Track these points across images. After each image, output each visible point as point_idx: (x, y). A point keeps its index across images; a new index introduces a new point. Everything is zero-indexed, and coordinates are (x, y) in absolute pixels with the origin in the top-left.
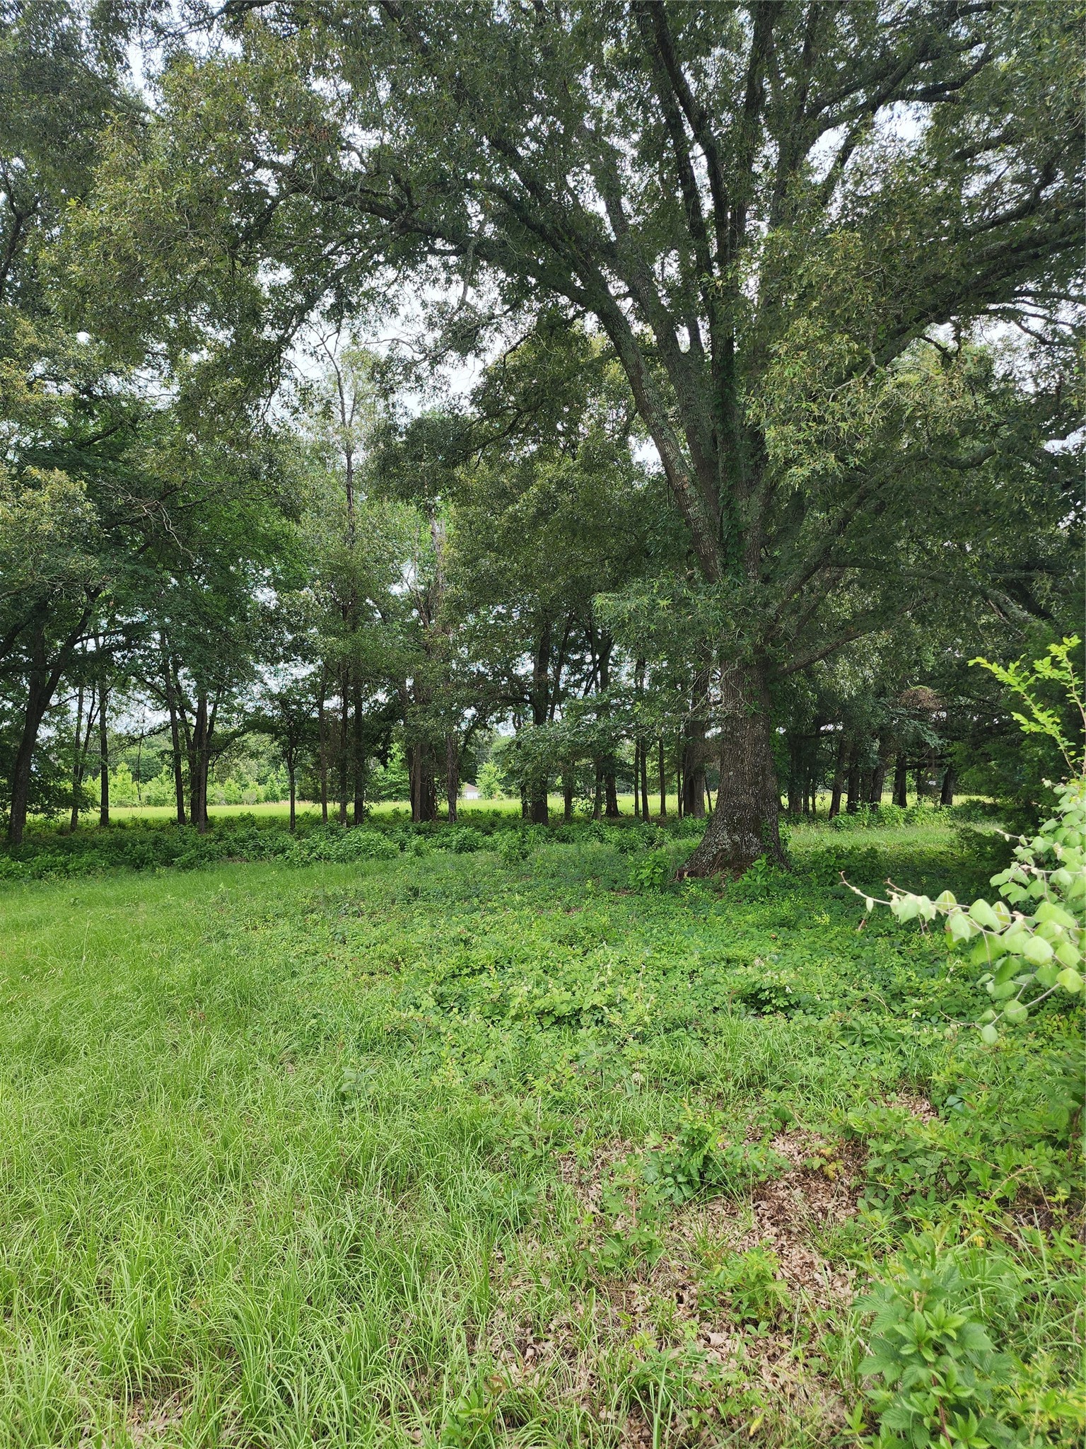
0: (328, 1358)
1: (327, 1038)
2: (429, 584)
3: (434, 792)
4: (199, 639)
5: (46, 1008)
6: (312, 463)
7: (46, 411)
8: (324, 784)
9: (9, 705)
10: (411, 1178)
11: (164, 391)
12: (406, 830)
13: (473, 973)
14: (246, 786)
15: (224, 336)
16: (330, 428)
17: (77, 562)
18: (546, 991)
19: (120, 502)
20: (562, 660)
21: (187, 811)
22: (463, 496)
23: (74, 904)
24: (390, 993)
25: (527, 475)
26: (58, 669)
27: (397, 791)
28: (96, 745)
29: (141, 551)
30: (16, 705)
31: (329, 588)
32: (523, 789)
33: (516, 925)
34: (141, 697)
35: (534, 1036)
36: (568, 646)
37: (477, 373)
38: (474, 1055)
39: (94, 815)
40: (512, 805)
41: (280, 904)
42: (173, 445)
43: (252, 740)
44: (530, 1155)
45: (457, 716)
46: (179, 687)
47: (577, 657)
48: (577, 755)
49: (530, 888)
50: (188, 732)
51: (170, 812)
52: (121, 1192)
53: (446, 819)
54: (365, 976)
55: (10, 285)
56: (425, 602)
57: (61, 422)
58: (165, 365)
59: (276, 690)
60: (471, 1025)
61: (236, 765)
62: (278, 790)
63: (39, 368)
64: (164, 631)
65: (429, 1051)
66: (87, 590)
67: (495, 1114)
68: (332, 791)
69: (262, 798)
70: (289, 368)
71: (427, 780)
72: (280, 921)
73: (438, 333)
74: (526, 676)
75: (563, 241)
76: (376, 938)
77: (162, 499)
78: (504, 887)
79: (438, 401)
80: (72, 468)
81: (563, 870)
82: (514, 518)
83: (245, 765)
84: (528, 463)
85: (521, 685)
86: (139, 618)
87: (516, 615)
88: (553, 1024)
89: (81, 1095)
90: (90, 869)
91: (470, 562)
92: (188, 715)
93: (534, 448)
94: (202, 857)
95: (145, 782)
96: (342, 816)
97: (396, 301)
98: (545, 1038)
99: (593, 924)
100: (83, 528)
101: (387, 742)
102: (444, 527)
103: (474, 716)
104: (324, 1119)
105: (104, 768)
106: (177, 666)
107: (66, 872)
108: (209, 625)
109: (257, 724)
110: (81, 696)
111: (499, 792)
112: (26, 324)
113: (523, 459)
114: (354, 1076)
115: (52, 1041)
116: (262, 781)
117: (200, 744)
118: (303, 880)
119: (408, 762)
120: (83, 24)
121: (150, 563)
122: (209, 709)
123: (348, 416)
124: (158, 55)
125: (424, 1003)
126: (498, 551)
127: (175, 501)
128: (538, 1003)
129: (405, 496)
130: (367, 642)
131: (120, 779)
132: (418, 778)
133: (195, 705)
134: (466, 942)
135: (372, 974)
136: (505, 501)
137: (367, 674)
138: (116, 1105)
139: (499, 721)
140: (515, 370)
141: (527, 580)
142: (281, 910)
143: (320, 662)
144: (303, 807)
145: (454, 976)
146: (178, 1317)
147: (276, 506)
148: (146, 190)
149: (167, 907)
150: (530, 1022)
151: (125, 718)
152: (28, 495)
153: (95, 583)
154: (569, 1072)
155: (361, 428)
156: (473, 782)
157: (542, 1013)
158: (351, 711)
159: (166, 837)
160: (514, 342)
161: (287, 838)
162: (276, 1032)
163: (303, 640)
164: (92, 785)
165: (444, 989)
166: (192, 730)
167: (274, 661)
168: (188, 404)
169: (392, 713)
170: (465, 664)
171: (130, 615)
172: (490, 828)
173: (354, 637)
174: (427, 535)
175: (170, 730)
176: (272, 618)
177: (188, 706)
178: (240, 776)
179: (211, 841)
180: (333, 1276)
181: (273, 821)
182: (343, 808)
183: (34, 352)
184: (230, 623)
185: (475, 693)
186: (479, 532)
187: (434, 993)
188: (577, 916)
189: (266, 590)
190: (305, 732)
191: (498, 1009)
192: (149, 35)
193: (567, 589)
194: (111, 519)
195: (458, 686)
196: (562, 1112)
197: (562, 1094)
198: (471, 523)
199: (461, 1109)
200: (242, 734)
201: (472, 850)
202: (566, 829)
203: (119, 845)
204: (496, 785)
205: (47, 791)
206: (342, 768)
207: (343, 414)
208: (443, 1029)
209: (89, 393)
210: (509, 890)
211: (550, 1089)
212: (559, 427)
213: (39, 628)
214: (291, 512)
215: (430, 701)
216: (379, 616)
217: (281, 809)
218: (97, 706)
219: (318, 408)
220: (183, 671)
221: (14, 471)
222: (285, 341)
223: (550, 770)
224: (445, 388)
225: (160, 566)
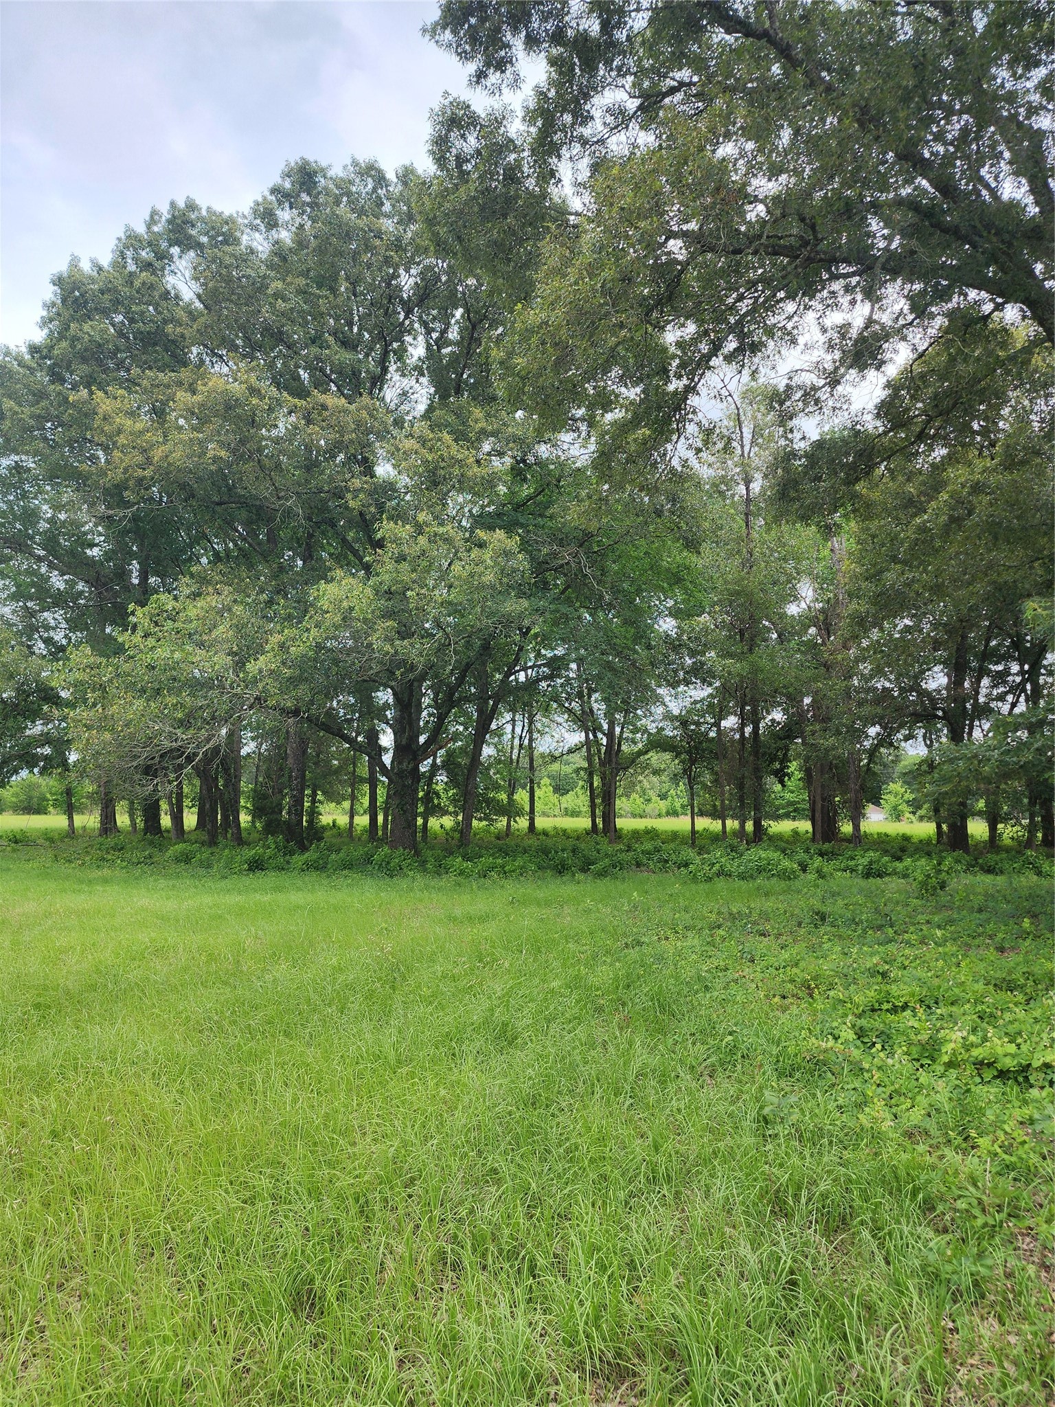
0: (773, 1388)
1: (743, 1057)
2: (828, 601)
3: (836, 813)
4: (609, 666)
5: (499, 994)
6: (711, 496)
7: (490, 483)
8: (723, 802)
9: (461, 728)
10: (844, 1219)
11: (582, 451)
12: (807, 851)
13: (894, 1010)
14: (649, 800)
15: (633, 393)
16: (729, 462)
17: (514, 606)
18: (985, 1039)
19: (545, 551)
20: (982, 672)
21: (599, 821)
22: (865, 511)
23: (512, 902)
24: (806, 1019)
25: (936, 480)
26: (498, 699)
27: (795, 811)
28: (525, 762)
29: (563, 592)
30: (466, 729)
31: (727, 613)
32: (936, 811)
33: (941, 963)
34: (560, 720)
35: (973, 1089)
36: (989, 655)
37: (881, 385)
38: (902, 1098)
39: (522, 823)
40: (925, 829)
41: (688, 916)
42: (590, 497)
43: (655, 758)
44: (980, 1222)
45: (860, 734)
46: (591, 710)
47: (1000, 668)
48: (1006, 776)
49: (951, 922)
50: (599, 751)
51: (584, 823)
52: (569, 1175)
53: (849, 841)
54: (777, 999)
55: (466, 382)
56: (825, 621)
57: (502, 489)
58: (583, 427)
59: (676, 712)
60: (897, 1066)
61: (640, 782)
62: (678, 805)
63: (487, 447)
64: (580, 661)
65: (851, 1086)
66: (520, 629)
67: (934, 1168)
68: (730, 808)
69: (664, 811)
70: (694, 412)
71: (827, 799)
72: (689, 934)
73: (837, 355)
74: (938, 691)
75: (981, 236)
76: (785, 961)
77: (581, 546)
78: (922, 918)
79: (837, 421)
80: (509, 529)
81: (991, 904)
82: (922, 529)
83: (649, 782)
84: (936, 467)
85: (933, 701)
86: (560, 651)
87: (926, 627)
88: (995, 1077)
89: (530, 1078)
90: (522, 871)
91: (874, 576)
92: (600, 735)
93: (944, 451)
94: (614, 866)
95: (562, 795)
96: (741, 833)
97: (795, 332)
98: (988, 1092)
99: (1036, 969)
100: (518, 577)
101: (785, 760)
102: (845, 543)
103: (878, 734)
104: (749, 1140)
105: (532, 781)
106: (591, 691)
107: (505, 874)
108: (619, 654)
109: (658, 743)
110: (513, 720)
111: (907, 815)
112: (478, 413)
113: (933, 465)
114: (776, 1100)
115: (505, 1025)
116: (663, 797)
117: (610, 762)
118: (707, 894)
119: (808, 779)
120: (526, 154)
121: (569, 602)
122: (618, 730)
123: (747, 449)
124: (584, 164)
125: (843, 1034)
126: (904, 563)
127: (590, 548)
128: (977, 1053)
129: (805, 518)
130: (764, 663)
131: (544, 792)
132: (818, 799)
133: (606, 727)
134: (884, 975)
135: (784, 997)
136: (912, 510)
137: (764, 694)
138: (559, 1092)
139: (907, 739)
140: (922, 376)
141: (938, 590)
142: (690, 922)
143: (718, 684)
144: (703, 823)
145: (873, 1010)
146: (627, 1307)
147: (678, 540)
148: (576, 283)
149: (587, 911)
150: (968, 1072)
151: (547, 738)
152: (475, 553)
153: (526, 623)
154: (1020, 1135)
155: (760, 458)
156: (877, 804)
157: (982, 1063)
158: (748, 730)
159: (583, 846)
160: (921, 349)
161: (689, 853)
162: (694, 1044)
163: (703, 664)
164: (522, 796)
165: (862, 1022)
166: (603, 749)
167: (674, 685)
168: (603, 459)
169: (789, 732)
170: (867, 679)
171: (553, 649)
172: (899, 854)
173: (751, 658)
174: (826, 552)
175: (584, 749)
176: (675, 645)
177: (600, 728)
178: (644, 792)
179: (621, 851)
180: (772, 1304)
181: (675, 836)
182: (742, 825)
183: (484, 433)
184: (636, 652)
185: (879, 710)
186: (883, 545)
187: (854, 1026)
188: (1012, 959)
189: (668, 620)
190: (704, 751)
191: (928, 1052)
192: (577, 148)
193: (987, 598)
194: (540, 567)
195: (860, 704)
196: (1015, 1179)
197: (1013, 1159)
198: (873, 537)
199: (897, 1156)
200: (646, 752)
201: (880, 876)
202: (992, 858)
203: (545, 851)
204: (904, 807)
205: (488, 802)
206: (741, 787)
207: (742, 446)
208: (866, 1066)
209: (524, 461)
210: (928, 922)
211: (999, 1150)
212: (976, 427)
213: (484, 664)
214: (692, 544)
215: (830, 719)
216: (775, 636)
217: (682, 824)
218: (526, 728)
219: (720, 445)
220: (596, 696)
221: (467, 535)
222: (691, 389)
223: (969, 792)
224: (845, 407)
225: (578, 604)
